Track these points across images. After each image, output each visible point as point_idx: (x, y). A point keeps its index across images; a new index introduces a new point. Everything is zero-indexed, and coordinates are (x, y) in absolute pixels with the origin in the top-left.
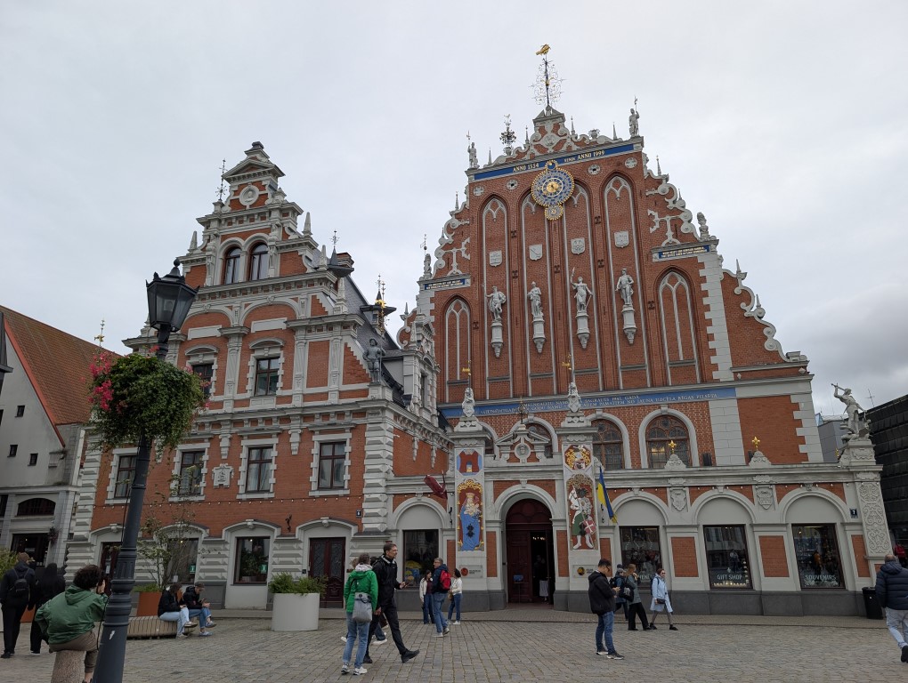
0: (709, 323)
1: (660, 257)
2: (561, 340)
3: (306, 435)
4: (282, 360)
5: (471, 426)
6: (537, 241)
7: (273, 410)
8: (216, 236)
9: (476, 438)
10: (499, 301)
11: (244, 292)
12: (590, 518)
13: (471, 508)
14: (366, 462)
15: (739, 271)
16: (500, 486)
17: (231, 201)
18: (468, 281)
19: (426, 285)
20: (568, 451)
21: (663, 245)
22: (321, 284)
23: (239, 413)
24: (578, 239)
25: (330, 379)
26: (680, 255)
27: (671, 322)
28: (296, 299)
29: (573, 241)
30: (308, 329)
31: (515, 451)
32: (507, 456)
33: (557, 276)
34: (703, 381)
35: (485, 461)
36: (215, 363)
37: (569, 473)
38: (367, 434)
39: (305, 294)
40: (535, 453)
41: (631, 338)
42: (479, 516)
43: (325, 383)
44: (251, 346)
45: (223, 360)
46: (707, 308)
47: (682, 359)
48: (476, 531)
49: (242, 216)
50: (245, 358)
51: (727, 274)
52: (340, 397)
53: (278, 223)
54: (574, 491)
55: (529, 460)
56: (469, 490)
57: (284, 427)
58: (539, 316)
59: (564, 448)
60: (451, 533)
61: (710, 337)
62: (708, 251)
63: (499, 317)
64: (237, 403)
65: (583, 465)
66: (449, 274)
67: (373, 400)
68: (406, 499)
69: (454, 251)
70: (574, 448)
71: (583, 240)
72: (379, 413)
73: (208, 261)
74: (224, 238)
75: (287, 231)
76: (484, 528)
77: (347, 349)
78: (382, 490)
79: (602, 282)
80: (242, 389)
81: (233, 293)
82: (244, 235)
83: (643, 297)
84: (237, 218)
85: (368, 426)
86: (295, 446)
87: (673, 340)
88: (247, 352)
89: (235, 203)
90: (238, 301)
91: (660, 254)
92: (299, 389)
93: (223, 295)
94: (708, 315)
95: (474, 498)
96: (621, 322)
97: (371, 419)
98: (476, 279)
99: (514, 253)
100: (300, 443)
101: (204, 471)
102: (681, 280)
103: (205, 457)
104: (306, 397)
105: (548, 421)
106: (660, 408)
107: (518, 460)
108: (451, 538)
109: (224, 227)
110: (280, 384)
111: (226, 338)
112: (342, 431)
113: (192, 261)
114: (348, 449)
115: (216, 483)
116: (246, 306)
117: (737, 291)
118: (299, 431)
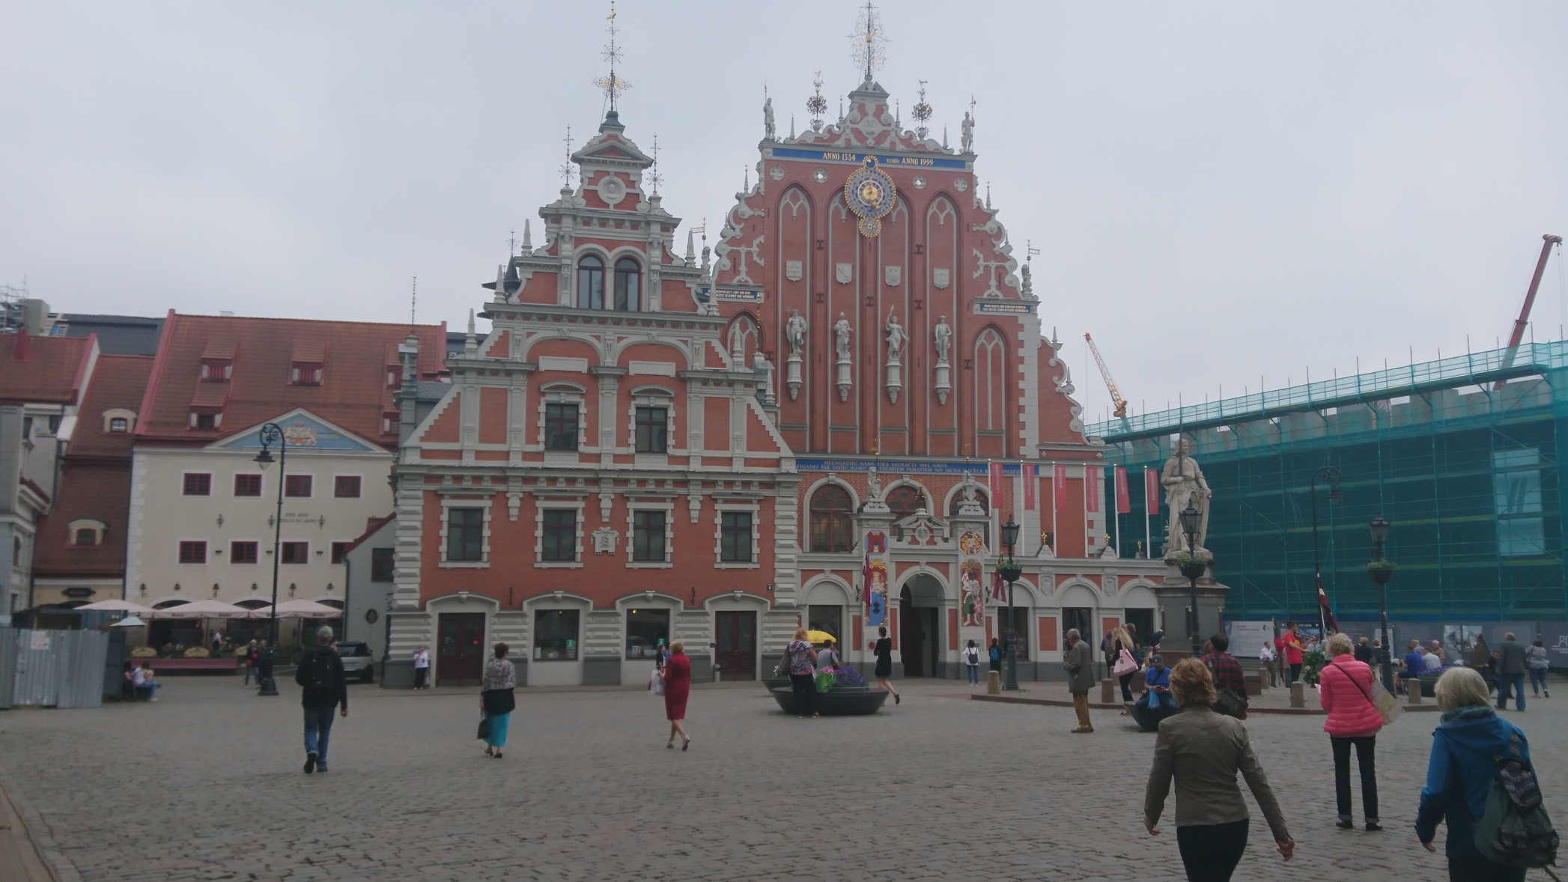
1: (981, 309)
3: (710, 501)
4: (671, 413)
5: (880, 507)
6: (847, 259)
7: (665, 471)
8: (571, 237)
10: (800, 328)
11: (617, 322)
12: (978, 599)
13: (877, 587)
14: (777, 536)
15: (1055, 341)
16: (901, 566)
17: (585, 190)
18: (761, 295)
20: (963, 537)
21: (985, 296)
23: (622, 470)
24: (892, 268)
25: (732, 443)
26: (1001, 311)
27: (983, 384)
28: (685, 342)
29: (887, 269)
30: (705, 382)
31: (916, 534)
32: (909, 539)
33: (867, 309)
34: (1009, 456)
35: (892, 542)
36: (583, 405)
37: (963, 558)
38: (777, 508)
39: (699, 338)
40: (932, 537)
41: (943, 399)
42: (884, 594)
43: (726, 446)
44: (631, 391)
45: (593, 403)
46: (1021, 376)
47: (990, 428)
48: (882, 608)
49: (607, 219)
50: (624, 405)
51: (1044, 342)
52: (747, 465)
54: (966, 574)
55: (928, 543)
56: (876, 569)
57: (681, 491)
58: (844, 357)
59: (960, 535)
60: (858, 609)
61: (1021, 409)
62: (1029, 312)
63: (799, 350)
64: (617, 458)
65: (975, 551)
67: (788, 474)
68: (813, 575)
70: (968, 535)
71: (899, 269)
73: (565, 272)
74: (579, 241)
75: (670, 253)
76: (889, 606)
77: (750, 411)
78: (795, 565)
79: (918, 327)
80: (622, 442)
81: (602, 321)
82: (611, 245)
83: (959, 354)
84: (597, 218)
85: (778, 500)
86: (695, 514)
87: (983, 405)
88: (625, 397)
89: (591, 196)
90: (610, 332)
91: (982, 306)
92: (697, 450)
93: (588, 320)
94: (1020, 385)
95: (880, 577)
96: (935, 379)
97: (783, 492)
99: (818, 268)
100: (700, 510)
101: (580, 533)
102: (998, 339)
103: (580, 518)
104: (706, 461)
107: (918, 543)
108: (857, 614)
110: (671, 441)
111: (596, 377)
112: (750, 502)
114: (756, 521)
115: (598, 549)
116: (620, 339)
117: (1052, 362)
118: (701, 498)
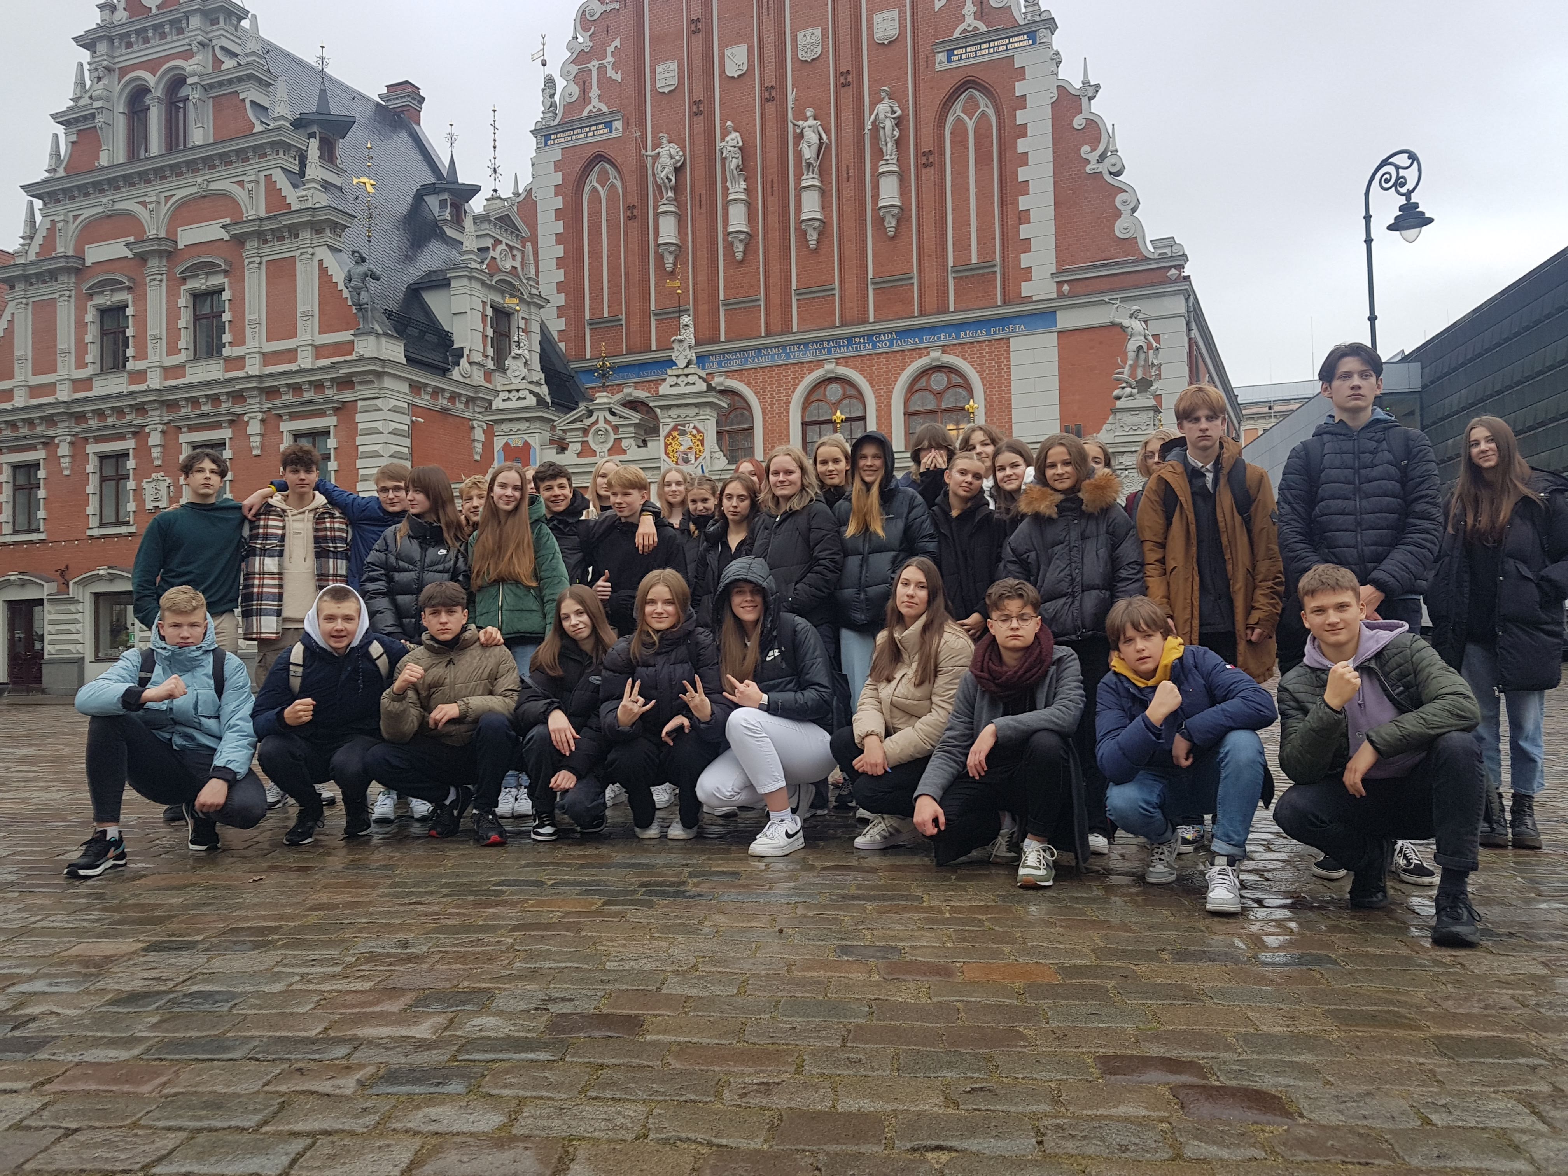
0: (1024, 188)
1: (949, 61)
2: (775, 235)
3: (271, 419)
4: (226, 295)
5: (519, 398)
6: (740, 37)
7: (217, 382)
8: (108, 69)
9: (526, 419)
10: (669, 162)
11: (160, 174)
14: (359, 463)
15: (1086, 83)
18: (618, 125)
19: (547, 137)
21: (956, 34)
22: (277, 151)
23: (171, 388)
24: (808, 32)
25: (300, 324)
26: (984, 54)
27: (961, 188)
28: (241, 183)
29: (800, 36)
30: (261, 236)
31: (590, 438)
32: (578, 447)
33: (771, 107)
34: (1005, 303)
36: (130, 304)
38: (359, 417)
39: (251, 171)
41: (891, 224)
43: (292, 333)
44: (178, 270)
45: (141, 299)
46: (1023, 160)
47: (974, 260)
49: (145, 30)
50: (172, 295)
51: (1062, 89)
52: (318, 357)
53: (200, 38)
57: (237, 410)
58: (738, 189)
59: (664, 431)
61: (1023, 217)
62: (1034, 43)
63: (671, 194)
64: (168, 371)
66: (585, 114)
67: (362, 359)
69: (594, 65)
71: (818, 32)
72: (372, 382)
73: (100, 119)
74: (124, 71)
75: (219, 54)
77: (323, 269)
79: (847, 115)
80: (173, 350)
81: (144, 177)
82: (152, 66)
83: (916, 145)
84: (138, 32)
85: (360, 403)
86: (255, 441)
87: (962, 224)
88: (174, 282)
89: (133, 5)
90: (152, 192)
91: (950, 53)
92: (255, 343)
93: (129, 181)
94: (1023, 174)
96: (876, 197)
97: (360, 392)
98: (632, 121)
99: (698, 63)
100: (262, 435)
101: (131, 485)
102: (985, 105)
103: (131, 464)
104: (268, 358)
105: (748, 384)
106: (928, 354)
109: (118, 52)
110: (227, 338)
111: (142, 258)
112: (322, 413)
113: (77, 120)
114: (332, 443)
116: (168, 198)
117: (1078, 122)
118: (260, 416)
